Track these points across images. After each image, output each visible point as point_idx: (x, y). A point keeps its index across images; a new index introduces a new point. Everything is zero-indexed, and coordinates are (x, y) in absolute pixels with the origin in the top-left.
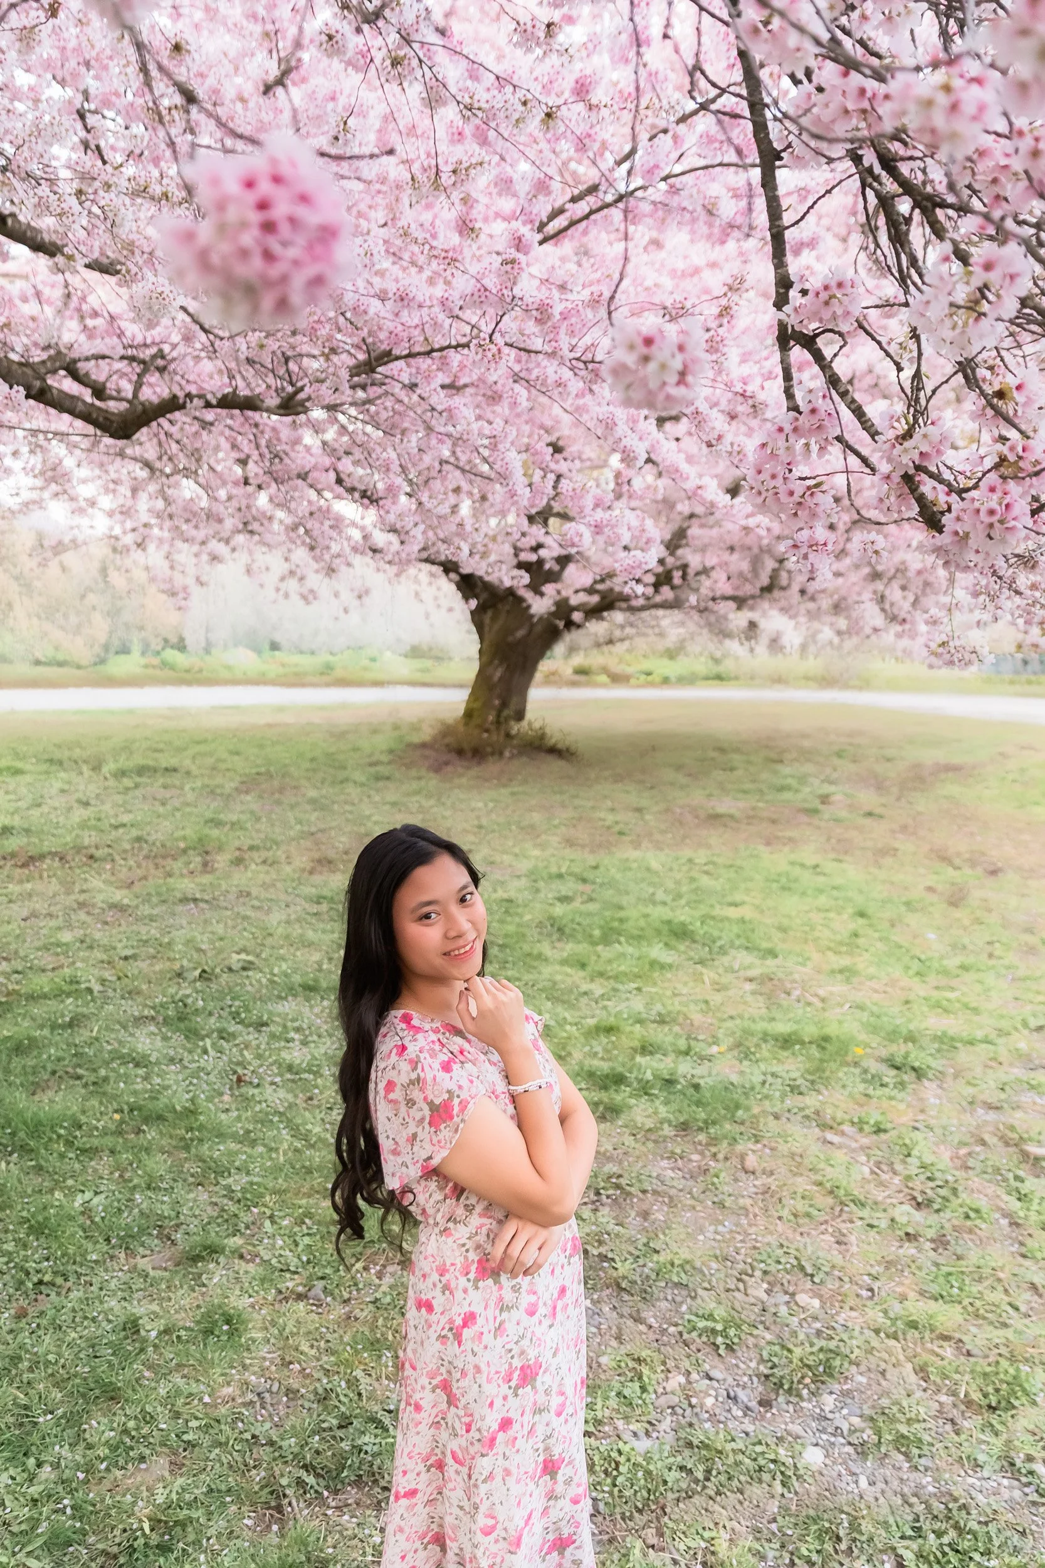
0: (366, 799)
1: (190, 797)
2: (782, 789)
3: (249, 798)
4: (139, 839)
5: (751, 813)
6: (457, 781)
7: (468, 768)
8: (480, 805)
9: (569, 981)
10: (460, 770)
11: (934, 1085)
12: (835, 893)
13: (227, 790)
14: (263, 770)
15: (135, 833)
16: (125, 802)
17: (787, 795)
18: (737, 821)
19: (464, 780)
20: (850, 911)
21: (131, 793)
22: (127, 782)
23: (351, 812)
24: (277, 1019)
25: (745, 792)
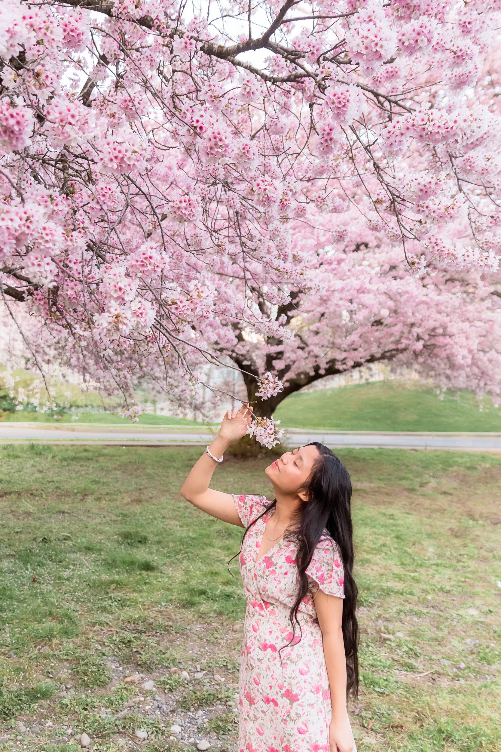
0: (175, 475)
1: (91, 470)
2: (403, 479)
3: (118, 472)
4: (57, 488)
5: (377, 489)
6: (228, 469)
7: (237, 463)
8: (231, 480)
9: (216, 555)
10: (232, 464)
12: (393, 527)
13: (110, 468)
14: (133, 461)
15: (57, 484)
16: (59, 472)
17: (404, 482)
18: (365, 493)
19: (231, 469)
20: (393, 535)
21: (64, 468)
22: (65, 463)
23: (163, 480)
24: (67, 560)
25: (380, 480)
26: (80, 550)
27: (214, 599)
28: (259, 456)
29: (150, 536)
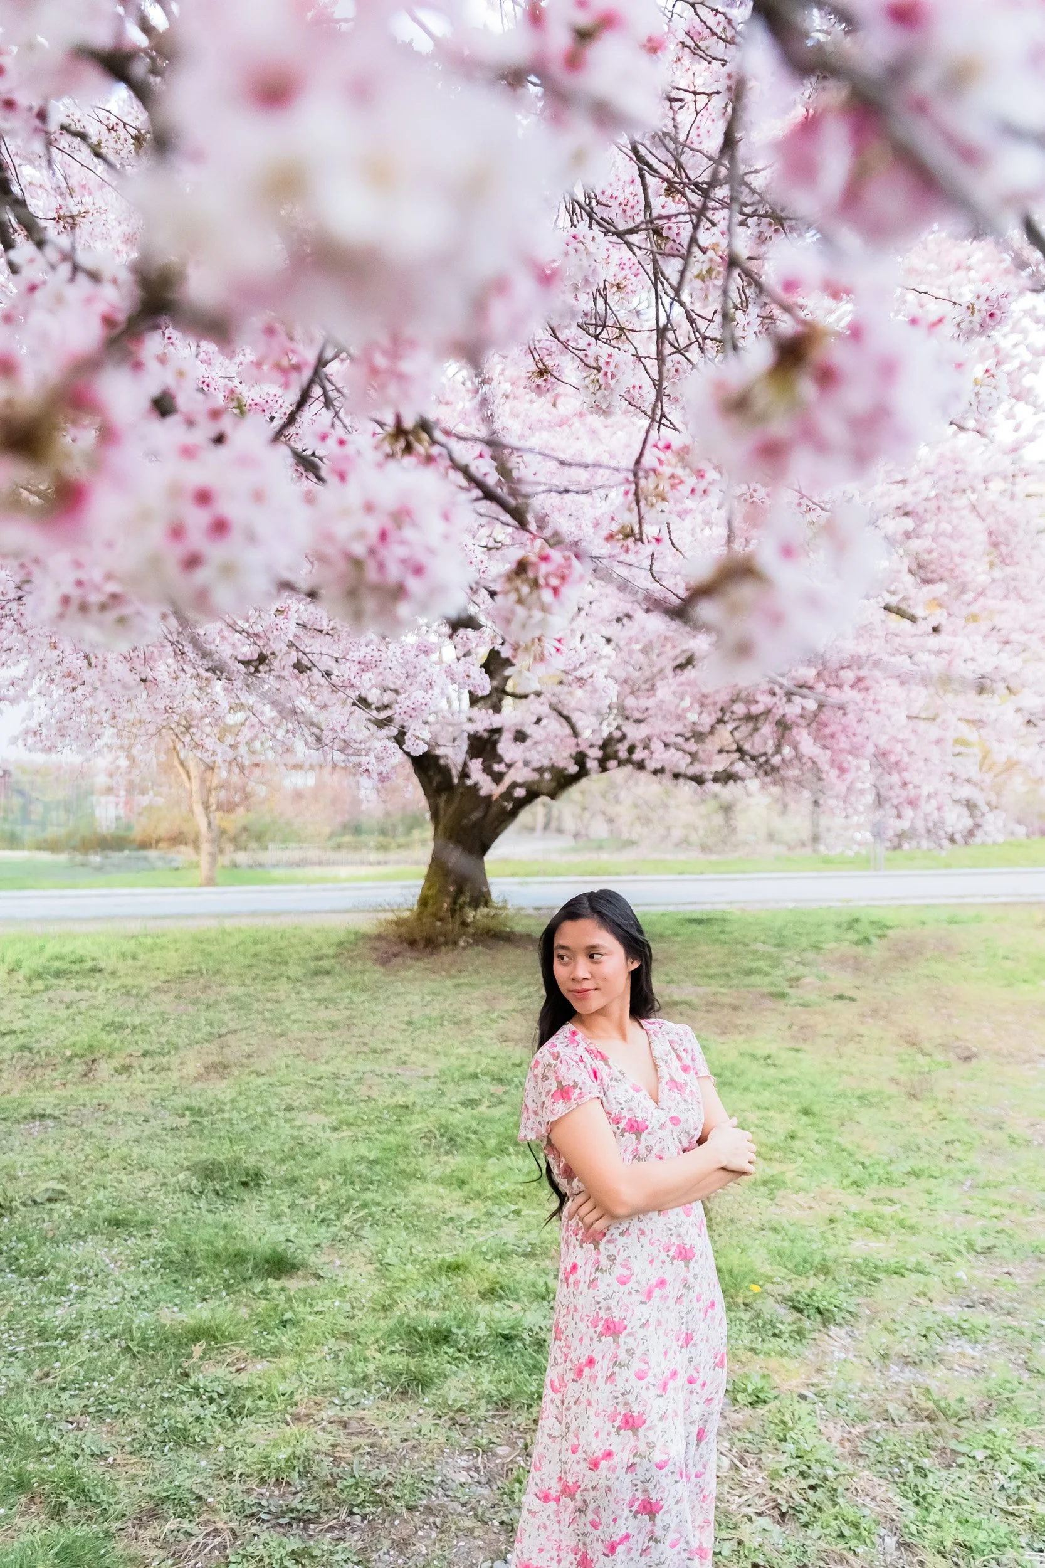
0: (293, 996)
1: (101, 998)
2: (750, 972)
3: (165, 998)
4: (22, 1048)
5: (712, 999)
6: (403, 974)
7: (417, 959)
8: (417, 998)
9: (438, 1203)
10: (409, 962)
11: (842, 1332)
12: (783, 1087)
13: (145, 990)
14: (195, 968)
15: (22, 1039)
16: (27, 1007)
17: (755, 979)
18: (695, 1009)
19: (409, 973)
20: (794, 1108)
21: (38, 997)
22: (38, 985)
23: (270, 1011)
25: (710, 977)
26: (93, 1229)
27: (474, 1353)
28: (462, 943)
29: (269, 1167)
